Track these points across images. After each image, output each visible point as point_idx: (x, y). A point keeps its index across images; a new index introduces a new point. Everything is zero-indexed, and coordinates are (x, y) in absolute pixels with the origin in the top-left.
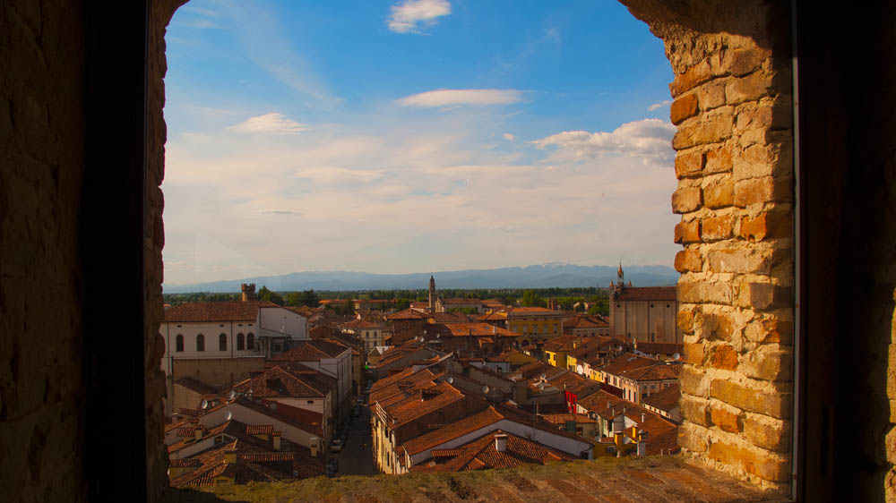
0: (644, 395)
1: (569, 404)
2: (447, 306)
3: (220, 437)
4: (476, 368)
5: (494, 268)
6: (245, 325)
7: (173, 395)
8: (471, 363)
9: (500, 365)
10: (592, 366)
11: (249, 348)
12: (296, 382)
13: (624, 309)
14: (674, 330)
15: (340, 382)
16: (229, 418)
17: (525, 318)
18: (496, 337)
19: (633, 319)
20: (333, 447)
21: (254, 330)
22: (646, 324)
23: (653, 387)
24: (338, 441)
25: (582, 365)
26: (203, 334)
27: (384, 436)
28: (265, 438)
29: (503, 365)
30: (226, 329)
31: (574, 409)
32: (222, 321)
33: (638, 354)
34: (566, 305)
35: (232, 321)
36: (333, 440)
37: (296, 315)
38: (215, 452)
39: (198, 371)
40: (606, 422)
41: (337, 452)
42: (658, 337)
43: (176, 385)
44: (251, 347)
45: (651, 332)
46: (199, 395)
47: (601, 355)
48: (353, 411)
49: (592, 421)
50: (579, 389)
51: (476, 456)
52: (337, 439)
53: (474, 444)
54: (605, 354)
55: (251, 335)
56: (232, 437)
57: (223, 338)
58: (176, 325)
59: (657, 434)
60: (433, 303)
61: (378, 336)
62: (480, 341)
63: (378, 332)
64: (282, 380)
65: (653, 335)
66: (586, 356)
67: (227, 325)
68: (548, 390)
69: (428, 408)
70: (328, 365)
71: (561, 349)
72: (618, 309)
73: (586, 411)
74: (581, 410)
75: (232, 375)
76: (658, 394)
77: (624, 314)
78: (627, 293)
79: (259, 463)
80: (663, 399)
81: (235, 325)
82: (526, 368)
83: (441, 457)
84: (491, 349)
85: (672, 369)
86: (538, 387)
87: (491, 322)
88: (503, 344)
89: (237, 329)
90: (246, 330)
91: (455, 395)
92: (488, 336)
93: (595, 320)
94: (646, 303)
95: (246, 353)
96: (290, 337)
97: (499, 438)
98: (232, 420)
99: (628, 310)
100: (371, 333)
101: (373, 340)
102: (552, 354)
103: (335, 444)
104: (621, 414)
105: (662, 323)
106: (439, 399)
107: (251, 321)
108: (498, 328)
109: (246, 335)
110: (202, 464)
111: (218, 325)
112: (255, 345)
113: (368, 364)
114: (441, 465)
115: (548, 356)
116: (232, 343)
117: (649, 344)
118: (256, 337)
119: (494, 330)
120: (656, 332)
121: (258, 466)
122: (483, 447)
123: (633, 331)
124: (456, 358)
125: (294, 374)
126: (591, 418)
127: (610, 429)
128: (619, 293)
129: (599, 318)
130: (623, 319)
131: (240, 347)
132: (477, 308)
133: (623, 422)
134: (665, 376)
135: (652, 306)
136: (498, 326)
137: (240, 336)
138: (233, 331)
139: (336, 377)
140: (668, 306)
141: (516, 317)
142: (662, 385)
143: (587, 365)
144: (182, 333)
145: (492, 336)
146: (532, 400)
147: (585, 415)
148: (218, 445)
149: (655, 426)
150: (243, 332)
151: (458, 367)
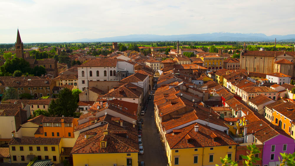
0: (250, 98)
1: (223, 101)
2: (183, 51)
3: (103, 122)
4: (191, 88)
5: (200, 34)
6: (113, 68)
7: (89, 94)
8: (189, 86)
9: (200, 81)
10: (232, 84)
11: (114, 75)
12: (129, 92)
13: (245, 58)
14: (263, 67)
15: (144, 89)
16: (106, 114)
17: (210, 59)
18: (199, 70)
19: (248, 62)
20: (142, 114)
21: (116, 69)
22: (253, 64)
23: (253, 95)
24: (143, 111)
25: (229, 82)
26: (98, 70)
27: (158, 116)
28: (118, 122)
29: (201, 82)
30: (106, 69)
31: (224, 105)
32: (105, 66)
33: (249, 79)
34: (225, 50)
35: (108, 66)
36: (141, 111)
37: (130, 64)
38: (102, 128)
39: (97, 85)
40: (235, 112)
41: (143, 115)
42: (257, 69)
43: (89, 91)
44: (115, 75)
45: (254, 67)
46: (97, 94)
47: (236, 80)
48: (149, 97)
49: (230, 110)
50: (226, 97)
51: (188, 133)
52: (143, 110)
53: (187, 128)
54: (237, 79)
55: (114, 71)
56: (107, 122)
57: (105, 72)
58: (89, 68)
59: (252, 121)
60: (178, 50)
61: (159, 65)
62: (193, 71)
63: (159, 64)
64: (125, 91)
65: (255, 68)
66: (230, 79)
67: (107, 68)
68: (216, 95)
69: (173, 109)
70: (141, 84)
71: (222, 75)
72: (243, 58)
73: (228, 106)
74: (226, 105)
75: (108, 86)
76: (254, 98)
77: (245, 60)
78: (247, 53)
79: (115, 134)
80: (256, 100)
81: (109, 68)
82: (208, 83)
83: (176, 132)
84: (197, 74)
85: (260, 88)
86: (212, 94)
87: (198, 64)
88: (201, 72)
89: (110, 69)
90: (113, 69)
91: (182, 105)
92: (196, 69)
93: (235, 60)
94: (253, 57)
95: (113, 78)
96: (128, 71)
97: (196, 127)
98: (107, 114)
99: (247, 59)
100: (156, 64)
101: (157, 67)
102: (218, 76)
103: (142, 113)
104: (240, 109)
105: (259, 64)
106: (176, 105)
107: (115, 66)
108: (200, 66)
109: (113, 71)
110: (97, 134)
111: (103, 68)
112: (116, 75)
113: (155, 75)
114: (176, 135)
115: (217, 77)
116: (108, 73)
117: (253, 73)
118: (116, 72)
119: (198, 67)
120: (256, 67)
121: (115, 135)
122: (190, 129)
123: (248, 67)
124: (184, 84)
125: (128, 89)
126: (230, 109)
127: (236, 114)
128: (244, 53)
129: (236, 60)
130: (245, 62)
131: (111, 75)
132: (193, 52)
133: (241, 113)
134: (257, 91)
135: (255, 58)
136: (200, 65)
137: (111, 71)
138: (108, 70)
139: (143, 88)
140: (261, 58)
141: (207, 59)
142: (256, 94)
143: (230, 83)
144: (92, 71)
145: (198, 69)
146: (210, 99)
147: (228, 108)
148: (102, 125)
149: (252, 117)
150: (112, 70)
151: (185, 88)
